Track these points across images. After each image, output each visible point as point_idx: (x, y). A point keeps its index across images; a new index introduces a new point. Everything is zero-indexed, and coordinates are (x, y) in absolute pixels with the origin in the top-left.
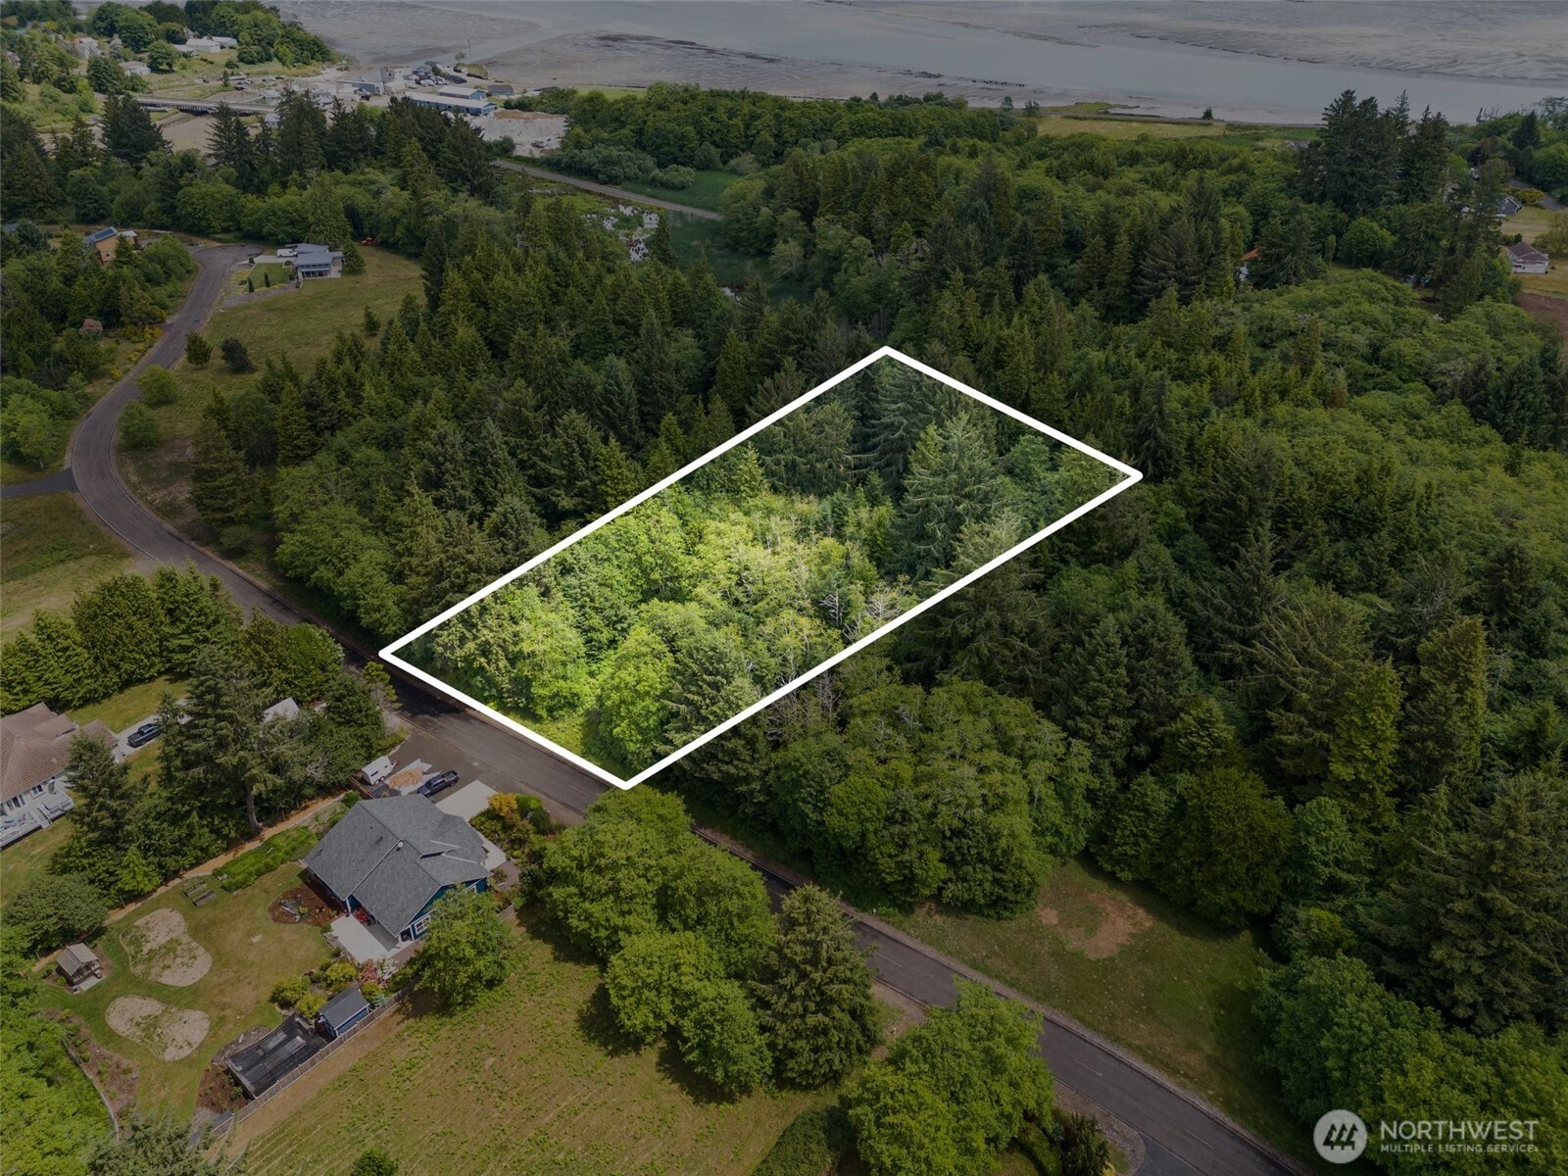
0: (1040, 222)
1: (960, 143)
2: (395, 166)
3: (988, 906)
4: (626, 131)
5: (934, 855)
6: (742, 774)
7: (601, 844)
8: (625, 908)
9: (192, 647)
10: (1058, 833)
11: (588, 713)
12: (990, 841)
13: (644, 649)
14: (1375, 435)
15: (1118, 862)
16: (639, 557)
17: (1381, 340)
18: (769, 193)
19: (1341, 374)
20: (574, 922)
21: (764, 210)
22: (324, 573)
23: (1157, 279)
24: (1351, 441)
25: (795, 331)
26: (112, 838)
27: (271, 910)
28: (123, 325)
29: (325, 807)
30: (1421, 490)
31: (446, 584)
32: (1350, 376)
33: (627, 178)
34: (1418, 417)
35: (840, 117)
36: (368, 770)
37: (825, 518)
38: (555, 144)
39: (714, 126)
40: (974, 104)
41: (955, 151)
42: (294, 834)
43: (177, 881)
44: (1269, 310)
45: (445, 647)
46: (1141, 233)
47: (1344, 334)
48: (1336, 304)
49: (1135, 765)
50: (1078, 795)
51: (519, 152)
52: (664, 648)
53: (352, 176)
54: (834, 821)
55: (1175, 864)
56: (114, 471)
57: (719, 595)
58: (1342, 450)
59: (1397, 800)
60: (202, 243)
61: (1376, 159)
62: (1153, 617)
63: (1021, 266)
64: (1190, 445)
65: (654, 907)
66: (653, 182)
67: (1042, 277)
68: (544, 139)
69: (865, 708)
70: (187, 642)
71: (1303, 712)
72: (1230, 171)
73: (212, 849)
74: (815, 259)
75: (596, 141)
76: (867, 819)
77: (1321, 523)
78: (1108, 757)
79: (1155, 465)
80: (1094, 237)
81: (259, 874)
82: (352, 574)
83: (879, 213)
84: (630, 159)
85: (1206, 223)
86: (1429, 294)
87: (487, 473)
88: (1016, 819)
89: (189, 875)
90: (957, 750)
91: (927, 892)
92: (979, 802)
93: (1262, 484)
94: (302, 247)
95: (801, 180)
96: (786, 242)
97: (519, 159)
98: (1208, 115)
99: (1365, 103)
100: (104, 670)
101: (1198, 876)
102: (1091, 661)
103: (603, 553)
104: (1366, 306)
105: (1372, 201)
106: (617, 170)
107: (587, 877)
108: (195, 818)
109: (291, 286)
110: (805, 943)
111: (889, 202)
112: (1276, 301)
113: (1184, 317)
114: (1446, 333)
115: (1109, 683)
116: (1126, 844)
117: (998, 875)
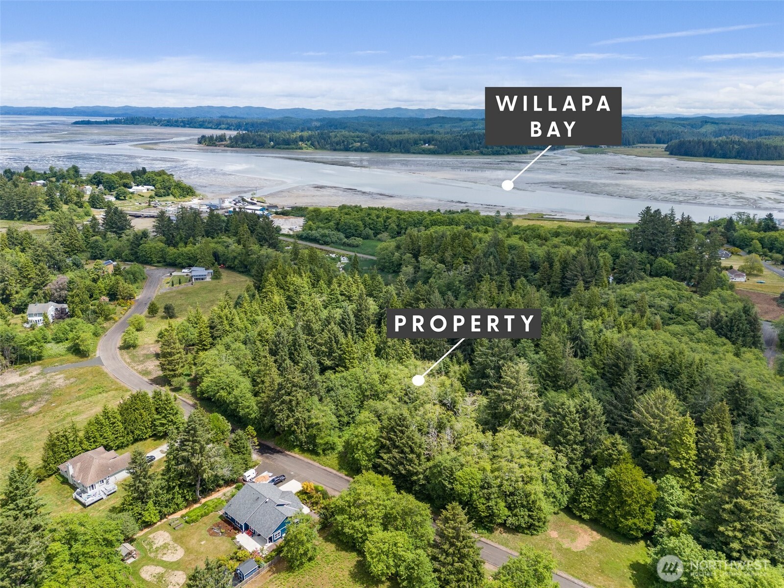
0: (519, 257)
1: (480, 228)
2: (234, 236)
3: (526, 528)
4: (332, 223)
5: (502, 504)
6: (415, 471)
7: (359, 494)
8: (369, 523)
9: (166, 424)
10: (554, 497)
11: (339, 452)
12: (526, 497)
13: (368, 420)
14: (675, 340)
15: (582, 511)
16: (361, 385)
17: (674, 304)
18: (398, 247)
19: (658, 317)
20: (346, 530)
21: (396, 254)
22: (223, 393)
23: (573, 280)
24: (665, 342)
25: (421, 295)
26: (142, 497)
27: (208, 531)
28: (118, 299)
29: (228, 490)
30: (697, 361)
31: (283, 392)
32: (662, 319)
33: (332, 242)
34: (694, 335)
35: (425, 218)
36: (246, 474)
37: (440, 368)
38: (299, 229)
39: (371, 221)
40: (483, 214)
41: (478, 231)
42: (216, 501)
43: (165, 520)
44: (624, 292)
45: (281, 420)
46: (565, 261)
47: (658, 301)
48: (653, 290)
49: (585, 467)
50: (563, 480)
51: (283, 232)
52: (376, 419)
53: (215, 240)
54: (458, 487)
55: (608, 509)
56: (120, 357)
57: (397, 399)
58: (661, 345)
59: (700, 477)
60: (148, 267)
61: (663, 234)
62: (588, 401)
63: (512, 275)
64: (596, 344)
65: (382, 524)
66: (344, 244)
67: (523, 278)
68: (294, 227)
69: (468, 441)
70: (164, 421)
71: (656, 439)
72: (600, 239)
73: (181, 506)
74: (420, 273)
75: (318, 227)
76: (473, 486)
77: (656, 375)
78: (574, 464)
79: (581, 352)
80: (544, 263)
81: (202, 516)
82: (236, 392)
83: (448, 255)
84: (334, 234)
85: (592, 257)
86: (694, 289)
87: (296, 350)
88: (537, 487)
89: (170, 517)
90: (509, 457)
91: (499, 521)
92: (520, 479)
93: (628, 357)
94: (193, 268)
95: (412, 242)
96: (406, 266)
97: (283, 235)
98: (588, 218)
99: (655, 211)
100: (128, 434)
101: (618, 513)
102: (564, 420)
103: (345, 383)
104: (665, 291)
105: (664, 251)
106: (328, 239)
107: (353, 510)
108: (177, 489)
109: (189, 285)
110: (454, 528)
111: (452, 250)
112: (626, 289)
113: (587, 294)
114: (702, 302)
115: (572, 429)
116: (585, 501)
117: (531, 513)
